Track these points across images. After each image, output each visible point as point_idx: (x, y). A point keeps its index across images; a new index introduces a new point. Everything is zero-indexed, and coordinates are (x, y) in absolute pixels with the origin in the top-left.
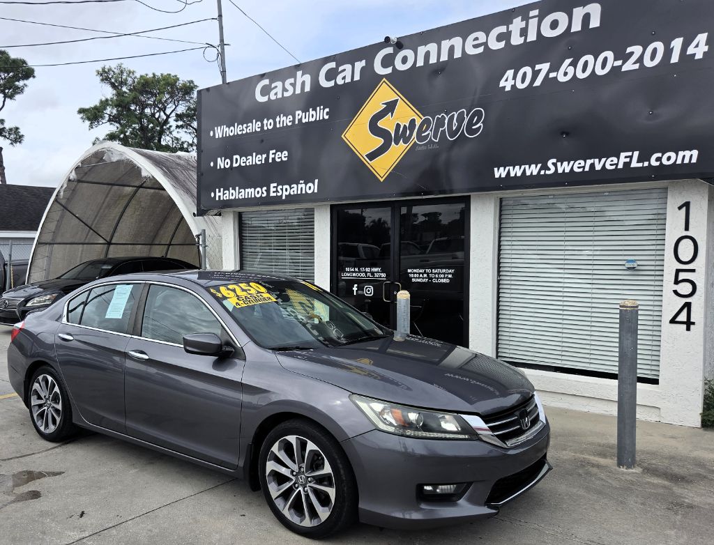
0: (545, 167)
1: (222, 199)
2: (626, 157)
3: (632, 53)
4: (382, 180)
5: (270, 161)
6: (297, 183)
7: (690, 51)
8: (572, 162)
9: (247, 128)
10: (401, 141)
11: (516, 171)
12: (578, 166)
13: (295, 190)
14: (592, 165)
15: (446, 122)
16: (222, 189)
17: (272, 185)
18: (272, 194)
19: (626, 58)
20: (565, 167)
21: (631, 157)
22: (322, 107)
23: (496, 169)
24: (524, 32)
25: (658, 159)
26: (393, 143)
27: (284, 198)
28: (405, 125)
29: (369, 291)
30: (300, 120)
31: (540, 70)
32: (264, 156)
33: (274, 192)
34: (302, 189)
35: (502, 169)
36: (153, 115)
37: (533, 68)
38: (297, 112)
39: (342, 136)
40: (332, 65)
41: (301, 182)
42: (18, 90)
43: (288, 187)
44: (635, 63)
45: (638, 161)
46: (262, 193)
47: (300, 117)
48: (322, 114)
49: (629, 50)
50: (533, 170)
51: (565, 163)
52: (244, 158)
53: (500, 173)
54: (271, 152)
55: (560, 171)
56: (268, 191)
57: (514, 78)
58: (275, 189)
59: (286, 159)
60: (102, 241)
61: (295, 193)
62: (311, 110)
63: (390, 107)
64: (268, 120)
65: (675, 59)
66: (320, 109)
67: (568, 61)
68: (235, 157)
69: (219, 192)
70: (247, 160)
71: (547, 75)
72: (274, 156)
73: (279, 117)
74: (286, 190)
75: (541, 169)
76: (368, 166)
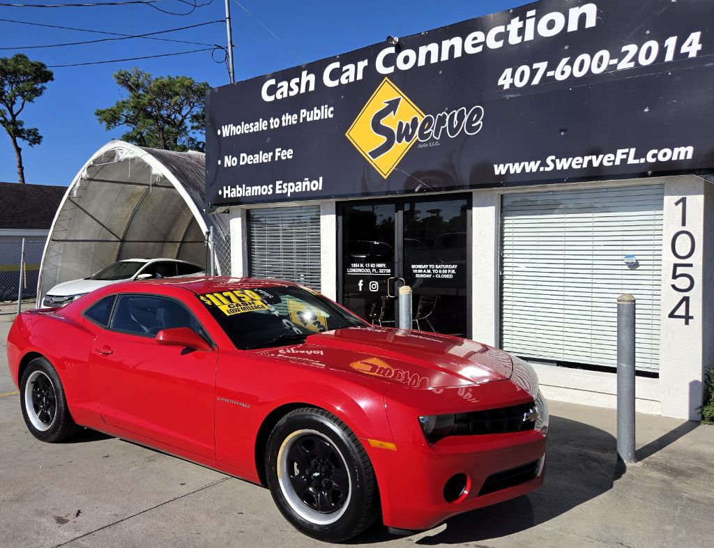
0: (544, 164)
1: (229, 196)
2: (623, 154)
3: (627, 52)
4: (385, 177)
5: (276, 159)
6: (302, 181)
7: (684, 49)
8: (570, 159)
9: (253, 126)
10: (404, 139)
11: (516, 168)
12: (578, 162)
13: (300, 187)
14: (590, 162)
15: (447, 120)
16: (229, 187)
17: (278, 183)
19: (621, 56)
20: (563, 164)
21: (628, 154)
22: (326, 106)
23: (496, 166)
24: (521, 32)
25: (655, 156)
26: (396, 141)
27: (289, 195)
28: (407, 124)
29: (374, 286)
30: (305, 119)
31: (538, 69)
32: (271, 154)
33: (279, 189)
34: (306, 186)
35: (501, 166)
36: (169, 116)
37: (531, 67)
38: (302, 111)
39: (346, 134)
40: (336, 65)
41: (306, 179)
42: (37, 93)
43: (293, 185)
44: (630, 62)
45: (635, 158)
46: (268, 190)
47: (304, 116)
48: (325, 113)
49: (624, 49)
50: (532, 167)
51: (564, 160)
52: (251, 156)
54: (278, 150)
55: (559, 167)
56: (274, 189)
57: (513, 76)
58: (280, 187)
59: (291, 157)
60: (114, 238)
61: (300, 190)
62: (315, 108)
63: (393, 105)
64: (274, 119)
65: (669, 57)
66: (325, 108)
67: (565, 60)
68: (242, 155)
69: (227, 189)
70: (254, 158)
71: (545, 73)
72: (279, 154)
73: (284, 116)
74: (291, 187)
75: (540, 166)
76: (371, 163)
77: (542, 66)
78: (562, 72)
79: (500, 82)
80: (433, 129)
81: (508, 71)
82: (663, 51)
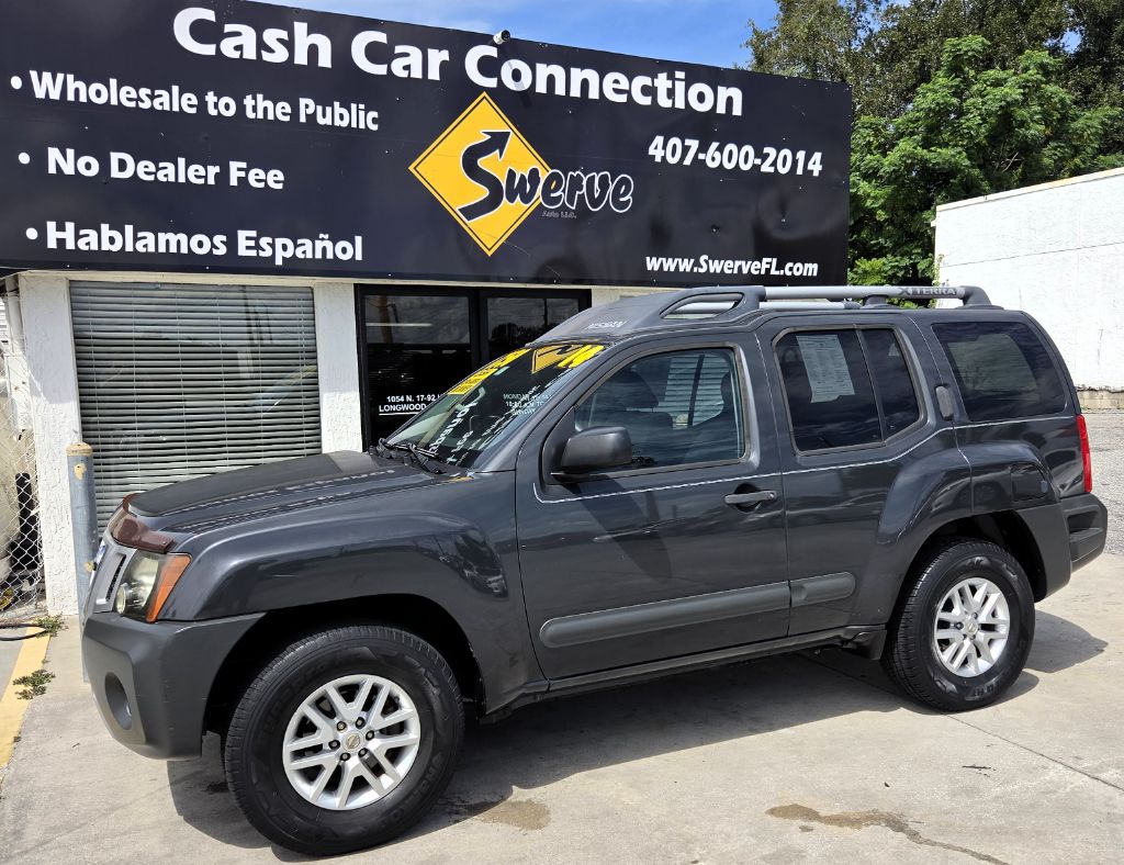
0: (697, 264)
1: (70, 245)
2: (767, 264)
3: (768, 155)
4: (489, 253)
5: (234, 182)
6: (314, 238)
7: (810, 167)
8: (722, 262)
9: (152, 97)
10: (518, 197)
11: (669, 265)
12: (728, 266)
13: (307, 249)
14: (740, 267)
15: (584, 183)
16: (70, 226)
17: (242, 234)
18: (242, 252)
19: (764, 157)
20: (716, 267)
21: (771, 263)
22: (362, 106)
23: (648, 258)
24: (671, 93)
25: (791, 269)
26: (505, 198)
27: (279, 262)
28: (522, 176)
30: (312, 118)
31: (689, 147)
32: (213, 170)
33: (248, 248)
34: (324, 249)
35: (654, 259)
37: (683, 142)
38: (303, 101)
39: (411, 168)
40: (381, 37)
41: (321, 236)
43: (289, 243)
44: (771, 165)
45: (777, 269)
46: (213, 246)
47: (310, 111)
48: (363, 118)
49: (766, 150)
50: (686, 265)
51: (716, 263)
52: (148, 163)
53: (652, 264)
54: (234, 165)
55: (712, 271)
56: (232, 244)
57: (664, 147)
58: (252, 243)
59: (280, 186)
61: (309, 256)
62: (337, 104)
63: (497, 141)
64: (219, 95)
65: (800, 171)
66: (358, 109)
67: (715, 145)
68: (115, 157)
69: (61, 228)
70: (158, 169)
71: (696, 155)
72: (243, 174)
73: (249, 97)
74: (285, 247)
75: (694, 265)
76: (464, 226)
77: (694, 144)
78: (713, 158)
79: (651, 151)
80: (564, 191)
81: (659, 140)
82: (795, 162)
